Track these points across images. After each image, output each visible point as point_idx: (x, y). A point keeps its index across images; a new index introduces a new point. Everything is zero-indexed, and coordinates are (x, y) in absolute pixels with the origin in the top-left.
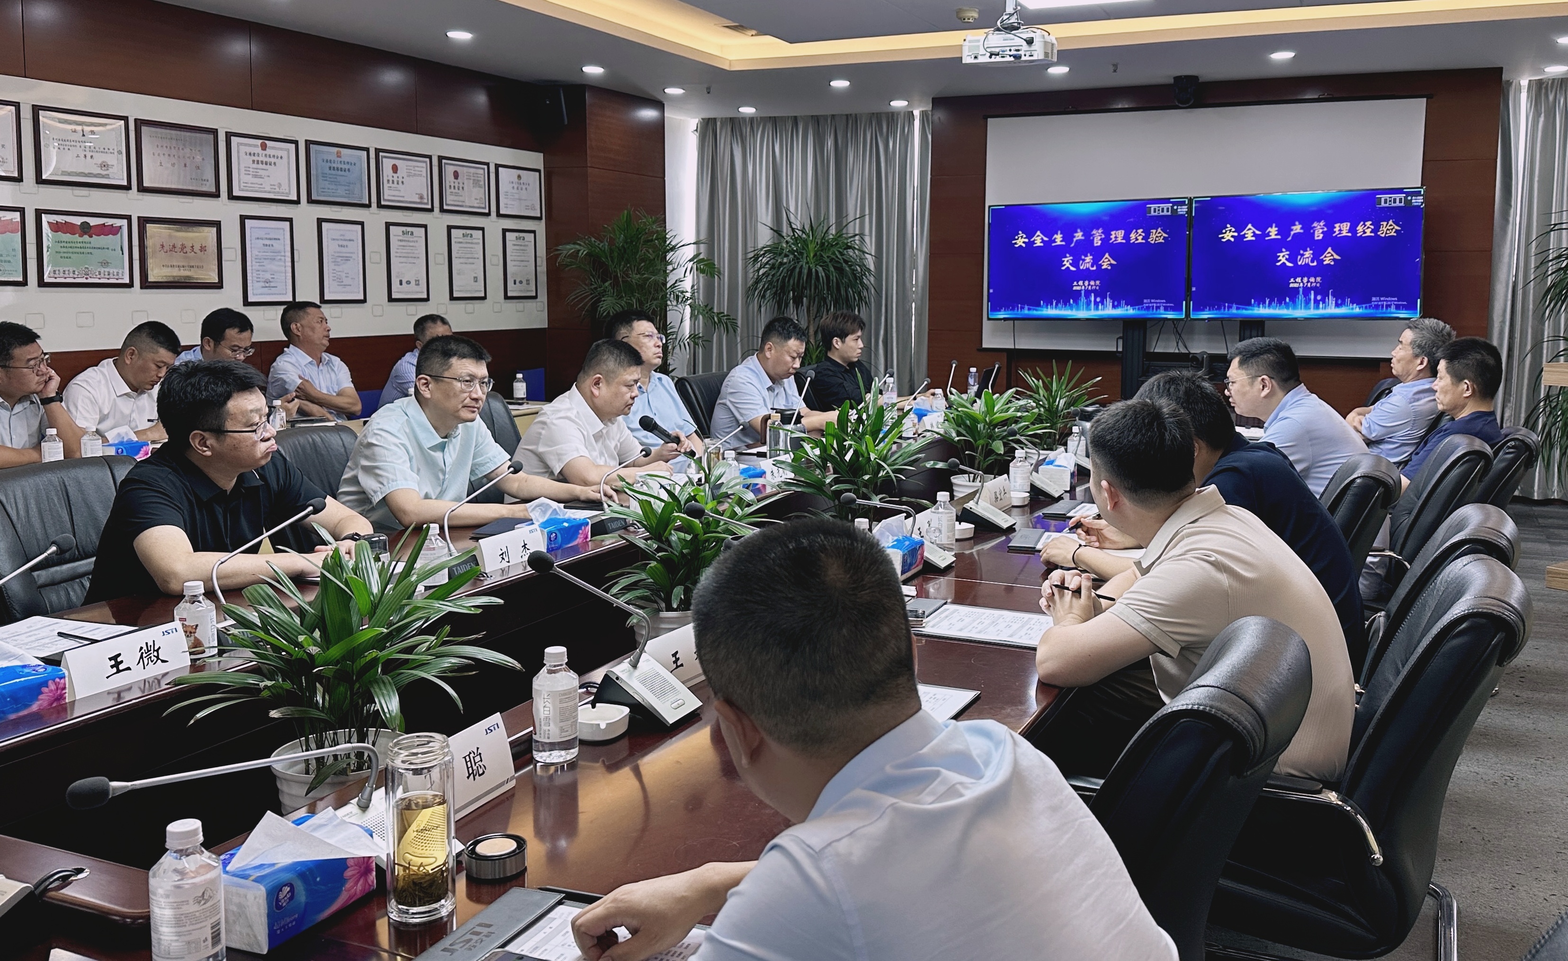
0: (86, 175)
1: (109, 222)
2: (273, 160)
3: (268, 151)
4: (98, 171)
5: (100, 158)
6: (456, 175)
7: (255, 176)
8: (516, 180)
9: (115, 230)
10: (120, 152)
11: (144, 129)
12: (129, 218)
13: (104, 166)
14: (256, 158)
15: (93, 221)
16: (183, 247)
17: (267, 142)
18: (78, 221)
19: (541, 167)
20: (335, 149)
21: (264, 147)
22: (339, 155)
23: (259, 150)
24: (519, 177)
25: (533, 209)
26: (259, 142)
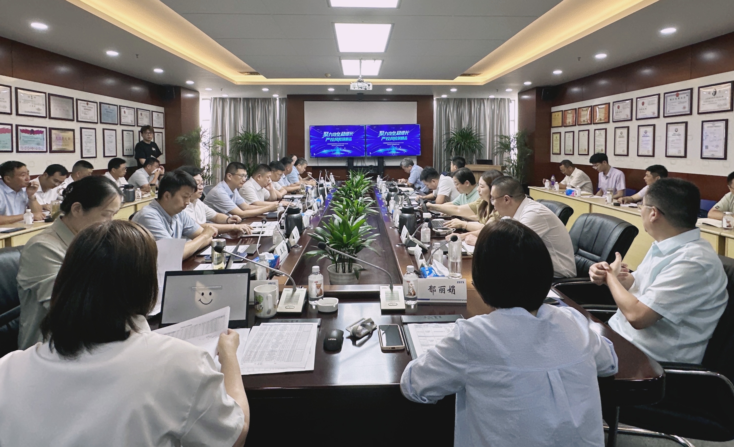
0: (32, 112)
1: (40, 129)
2: (90, 109)
3: (89, 106)
4: (36, 111)
5: (37, 107)
6: (141, 114)
7: (85, 114)
8: (157, 116)
9: (42, 132)
10: (43, 105)
11: (51, 97)
12: (46, 128)
13: (39, 109)
14: (85, 108)
15: (35, 129)
16: (63, 138)
17: (89, 103)
18: (30, 129)
19: (163, 112)
20: (108, 106)
21: (87, 104)
22: (109, 107)
23: (86, 105)
24: (158, 115)
25: (161, 125)
26: (86, 102)
